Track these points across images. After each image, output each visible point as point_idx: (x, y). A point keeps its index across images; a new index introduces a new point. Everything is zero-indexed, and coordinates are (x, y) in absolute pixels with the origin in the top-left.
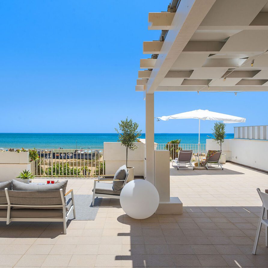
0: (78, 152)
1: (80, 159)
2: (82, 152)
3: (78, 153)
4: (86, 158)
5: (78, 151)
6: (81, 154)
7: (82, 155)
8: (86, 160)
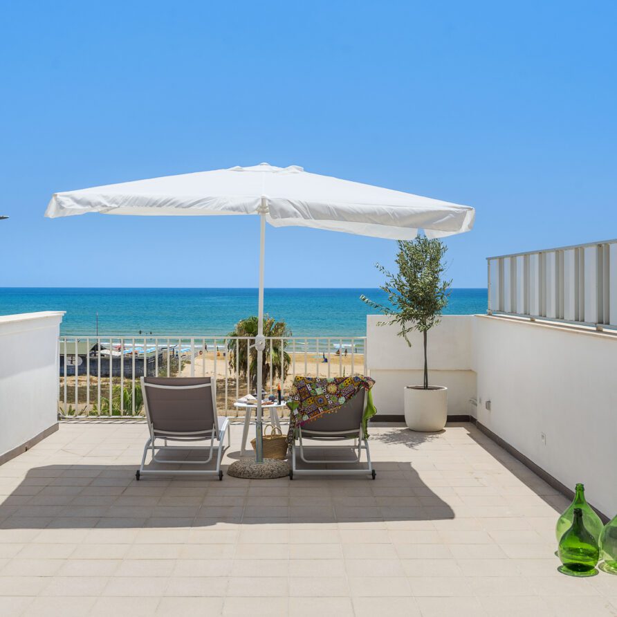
0: (104, 352)
1: (107, 376)
2: (116, 354)
3: (102, 355)
4: (128, 372)
5: (102, 349)
6: (113, 360)
7: (117, 361)
8: (126, 380)
